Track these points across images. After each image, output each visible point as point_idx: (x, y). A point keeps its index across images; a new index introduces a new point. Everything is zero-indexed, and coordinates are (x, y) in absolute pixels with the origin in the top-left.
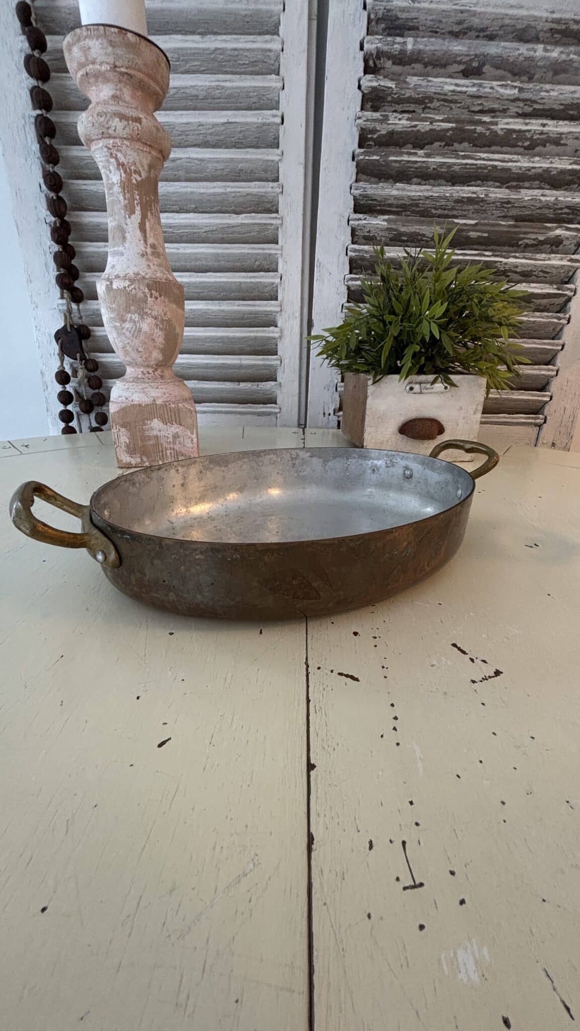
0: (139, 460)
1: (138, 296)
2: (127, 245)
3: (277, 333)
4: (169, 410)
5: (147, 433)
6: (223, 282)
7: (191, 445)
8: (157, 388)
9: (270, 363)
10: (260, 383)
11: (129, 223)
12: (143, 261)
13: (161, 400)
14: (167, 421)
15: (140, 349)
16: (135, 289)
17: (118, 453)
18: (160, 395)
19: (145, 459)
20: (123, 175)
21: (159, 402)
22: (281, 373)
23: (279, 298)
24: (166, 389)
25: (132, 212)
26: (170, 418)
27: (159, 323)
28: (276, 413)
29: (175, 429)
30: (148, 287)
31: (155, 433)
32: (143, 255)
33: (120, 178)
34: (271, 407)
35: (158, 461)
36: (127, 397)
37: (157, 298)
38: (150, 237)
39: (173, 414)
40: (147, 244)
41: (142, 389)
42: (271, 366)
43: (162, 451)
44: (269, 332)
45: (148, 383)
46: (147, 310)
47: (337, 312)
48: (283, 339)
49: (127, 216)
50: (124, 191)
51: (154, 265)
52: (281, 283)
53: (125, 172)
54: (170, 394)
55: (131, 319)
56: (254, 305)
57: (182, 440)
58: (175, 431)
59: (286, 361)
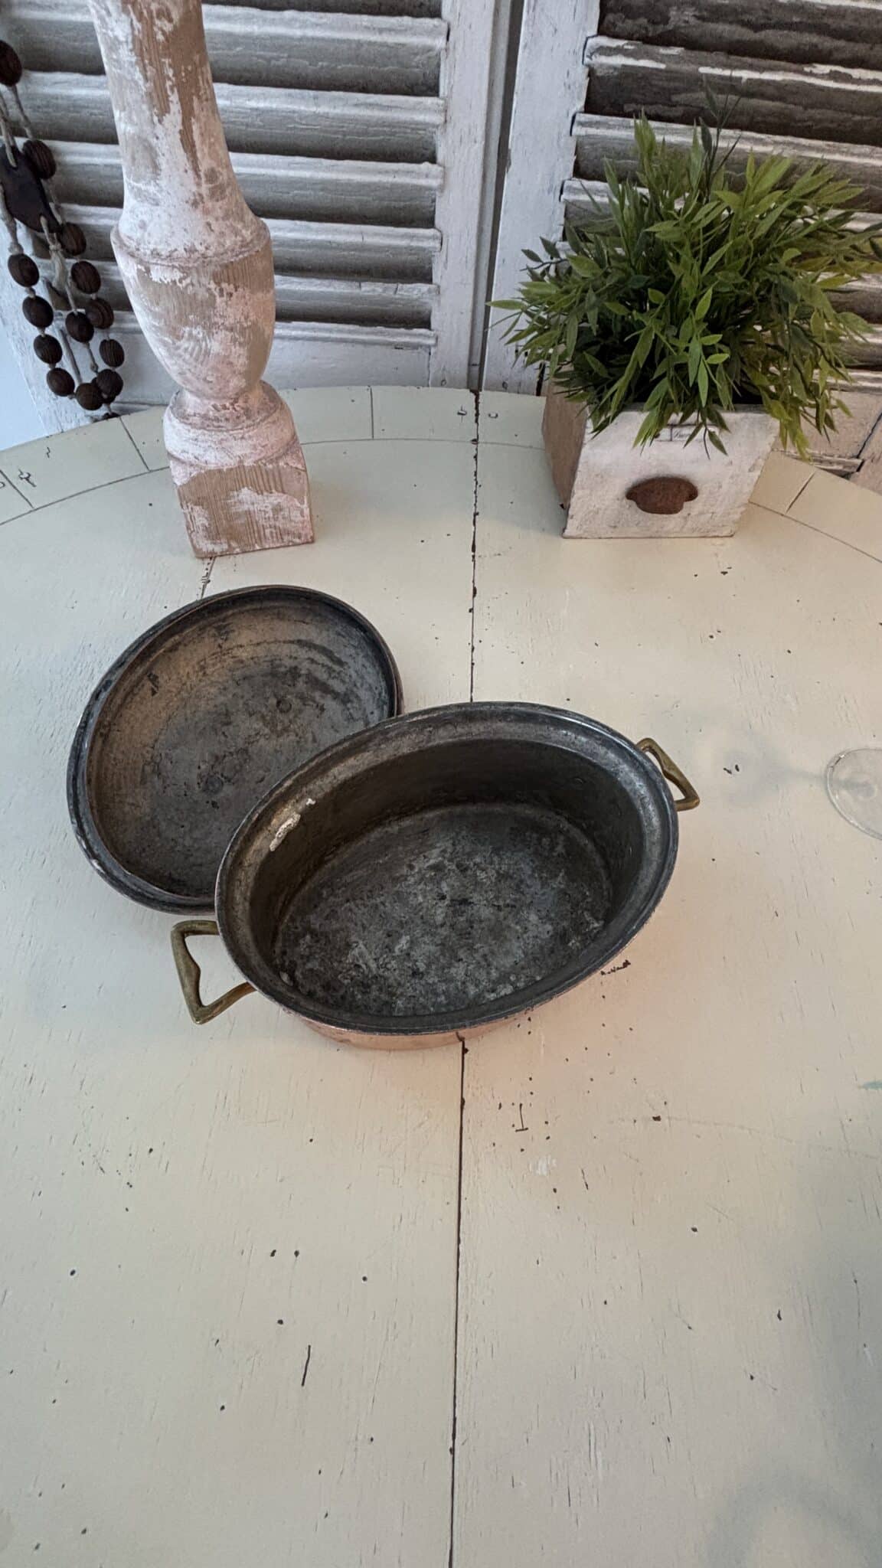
0: (225, 547)
1: (199, 297)
2: (163, 183)
3: (436, 177)
4: (264, 472)
5: (233, 510)
6: (323, 39)
7: (302, 519)
8: (243, 438)
9: (420, 244)
10: (400, 285)
11: (161, 134)
12: (198, 214)
13: (250, 460)
14: (263, 488)
15: (209, 379)
16: (193, 285)
17: (195, 542)
18: (248, 451)
19: (234, 544)
20: (137, 25)
21: (248, 463)
22: (441, 265)
23: (442, 90)
24: (258, 436)
25: (164, 110)
26: (267, 485)
27: (237, 336)
28: (429, 347)
29: (276, 498)
30: (214, 280)
31: (246, 507)
32: (195, 204)
33: (130, 31)
34: (420, 335)
35: (254, 546)
36: (196, 455)
37: (231, 295)
38: (203, 158)
39: (271, 477)
40: (199, 176)
41: (221, 442)
42: (423, 249)
43: (259, 532)
44: (419, 175)
45: (227, 431)
46: (216, 319)
47: (559, 133)
48: (446, 192)
49: (156, 119)
50: (143, 60)
51: (217, 219)
52: (446, 50)
53: (140, 18)
54: (263, 447)
55: (190, 334)
56: (389, 108)
57: (286, 514)
58: (275, 502)
59: (451, 242)
